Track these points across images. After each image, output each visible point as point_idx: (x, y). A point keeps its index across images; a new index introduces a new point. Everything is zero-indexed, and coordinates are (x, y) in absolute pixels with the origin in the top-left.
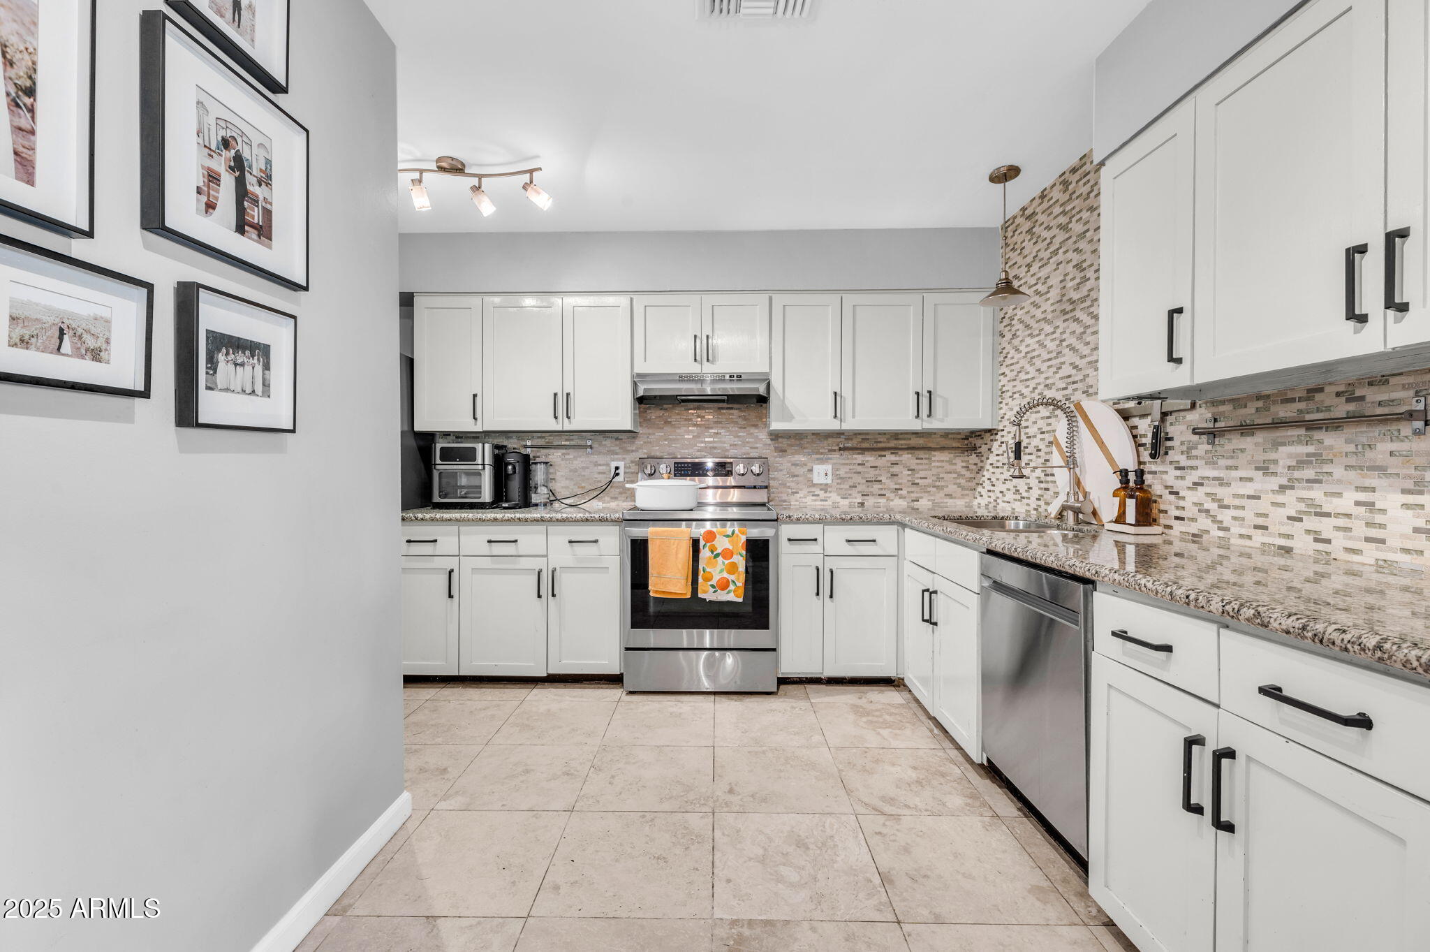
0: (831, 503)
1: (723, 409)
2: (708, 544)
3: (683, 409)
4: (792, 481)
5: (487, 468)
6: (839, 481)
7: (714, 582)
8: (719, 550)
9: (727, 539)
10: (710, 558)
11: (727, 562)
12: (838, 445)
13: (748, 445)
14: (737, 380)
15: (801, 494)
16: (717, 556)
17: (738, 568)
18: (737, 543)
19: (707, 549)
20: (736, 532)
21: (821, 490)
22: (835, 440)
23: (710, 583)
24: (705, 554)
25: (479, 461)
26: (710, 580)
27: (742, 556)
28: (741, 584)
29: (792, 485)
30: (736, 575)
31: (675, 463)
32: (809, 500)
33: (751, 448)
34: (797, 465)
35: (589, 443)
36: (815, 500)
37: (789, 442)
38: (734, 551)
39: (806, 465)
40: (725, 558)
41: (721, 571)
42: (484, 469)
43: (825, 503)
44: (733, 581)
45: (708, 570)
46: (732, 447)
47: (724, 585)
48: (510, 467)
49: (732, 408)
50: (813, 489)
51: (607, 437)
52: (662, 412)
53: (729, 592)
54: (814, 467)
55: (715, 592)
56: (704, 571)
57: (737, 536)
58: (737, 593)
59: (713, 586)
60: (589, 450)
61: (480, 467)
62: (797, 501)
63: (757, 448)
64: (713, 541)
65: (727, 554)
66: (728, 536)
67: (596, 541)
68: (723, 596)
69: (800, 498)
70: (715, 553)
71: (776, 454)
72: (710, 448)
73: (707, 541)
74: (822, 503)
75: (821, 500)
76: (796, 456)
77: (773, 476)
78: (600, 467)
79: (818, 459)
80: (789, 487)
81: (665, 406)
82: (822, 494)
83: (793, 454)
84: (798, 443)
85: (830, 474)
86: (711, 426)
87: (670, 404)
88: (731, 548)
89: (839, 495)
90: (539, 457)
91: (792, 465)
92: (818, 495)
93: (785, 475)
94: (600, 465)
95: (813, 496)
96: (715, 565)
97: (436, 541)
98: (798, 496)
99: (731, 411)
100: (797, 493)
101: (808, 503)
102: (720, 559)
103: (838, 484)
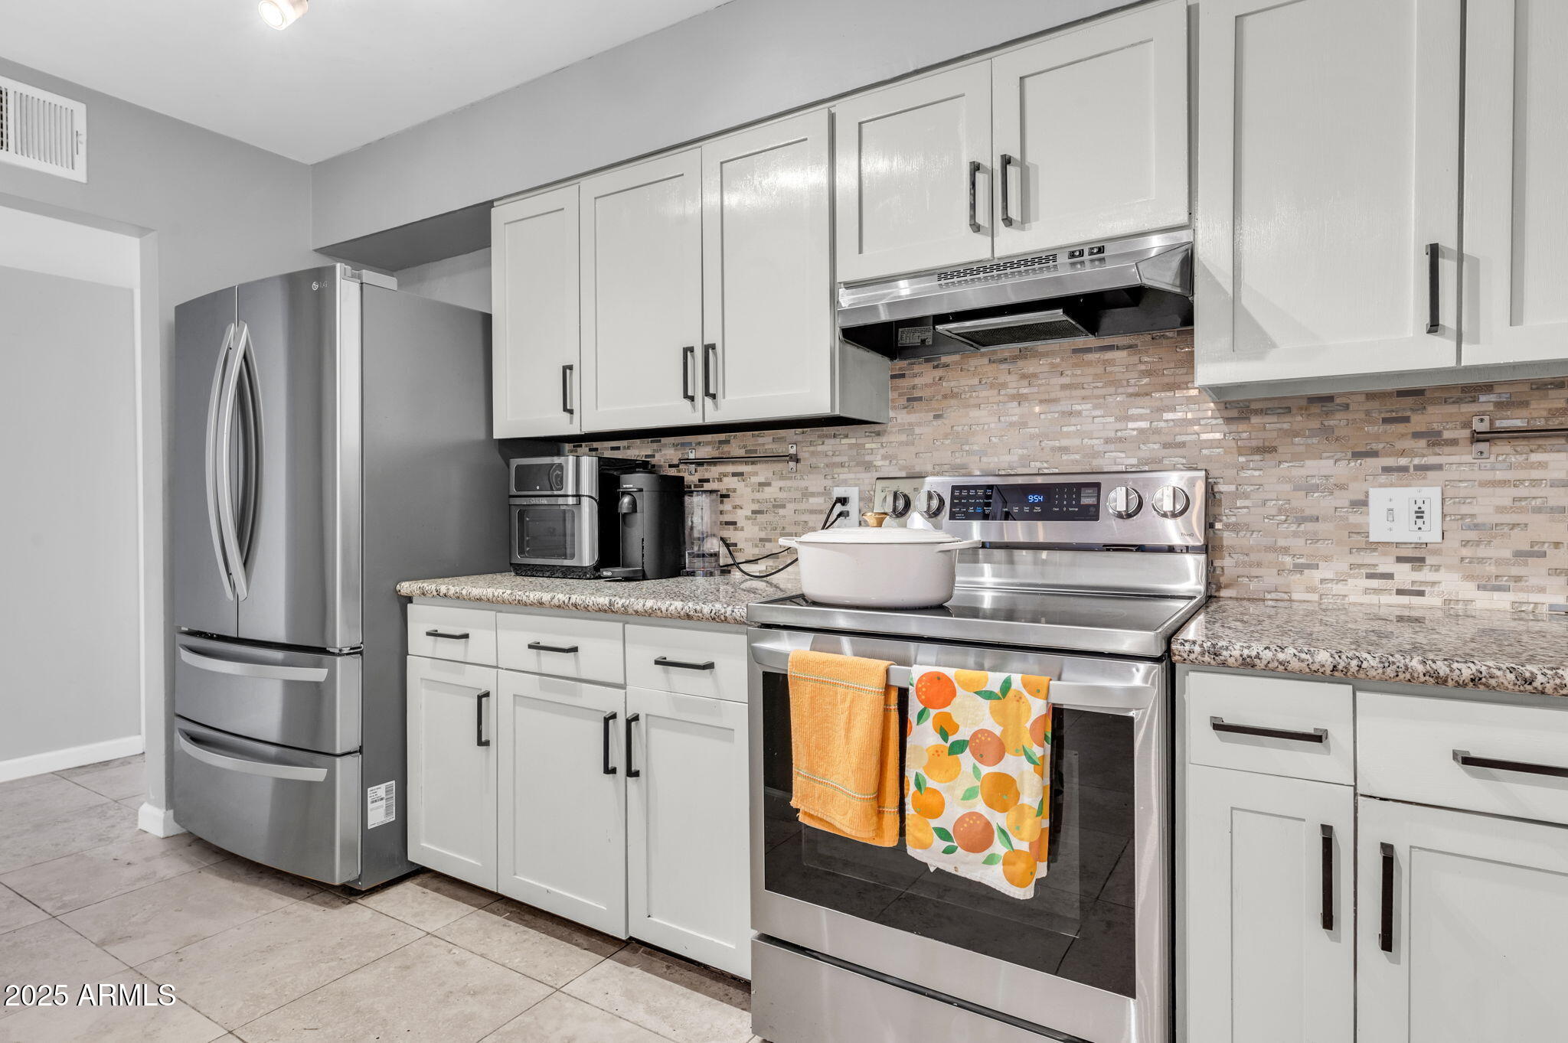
0: (1437, 602)
1: (1088, 350)
2: (933, 712)
3: (986, 361)
4: (1295, 534)
5: (585, 501)
6: (1472, 535)
7: (947, 821)
8: (964, 734)
9: (985, 705)
10: (937, 752)
11: (985, 770)
12: (1467, 425)
13: (1156, 438)
14: (1092, 261)
15: (1325, 572)
16: (958, 748)
17: (1018, 795)
18: (1018, 718)
19: (928, 724)
20: (1014, 687)
21: (1400, 560)
22: (1452, 409)
23: (935, 823)
24: (924, 737)
25: (570, 489)
26: (936, 813)
27: (1030, 759)
28: (1024, 846)
29: (1298, 544)
30: (1012, 813)
31: (954, 488)
32: (1356, 592)
33: (1166, 446)
34: (1310, 489)
35: (792, 451)
36: (1376, 591)
37: (1286, 426)
38: (1009, 743)
39: (1342, 487)
40: (980, 757)
41: (969, 795)
42: (579, 503)
43: (1415, 600)
44: (1003, 832)
45: (931, 783)
46: (1112, 447)
47: (979, 838)
48: (626, 500)
49: (1111, 348)
50: (1369, 558)
51: (827, 436)
52: (939, 373)
53: (990, 861)
54: (1373, 492)
55: (949, 851)
56: (918, 785)
57: (1019, 698)
58: (1011, 868)
59: (943, 834)
60: (792, 464)
61: (571, 501)
62: (1311, 589)
63: (1183, 445)
64: (947, 703)
65: (987, 747)
66: (988, 695)
67: (709, 666)
68: (970, 867)
69: (1322, 581)
70: (952, 739)
71: (1242, 459)
72: (1053, 449)
73: (928, 704)
74: (1405, 600)
75: (1400, 592)
76: (1309, 463)
77: (1233, 519)
78: (812, 500)
79: (1387, 470)
80: (1285, 550)
81: (945, 359)
82: (1405, 574)
83: (1297, 458)
84: (1315, 424)
85: (1434, 512)
86: (1053, 396)
87: (954, 353)
88: (997, 730)
89: (1469, 577)
90: (708, 481)
91: (1297, 489)
92: (1389, 576)
93: (1271, 517)
94: (813, 494)
95: (1370, 576)
96: (952, 775)
97: (466, 636)
98: (1316, 575)
99: (1109, 355)
100: (1310, 566)
101: (1352, 599)
102: (967, 758)
103: (1465, 543)
